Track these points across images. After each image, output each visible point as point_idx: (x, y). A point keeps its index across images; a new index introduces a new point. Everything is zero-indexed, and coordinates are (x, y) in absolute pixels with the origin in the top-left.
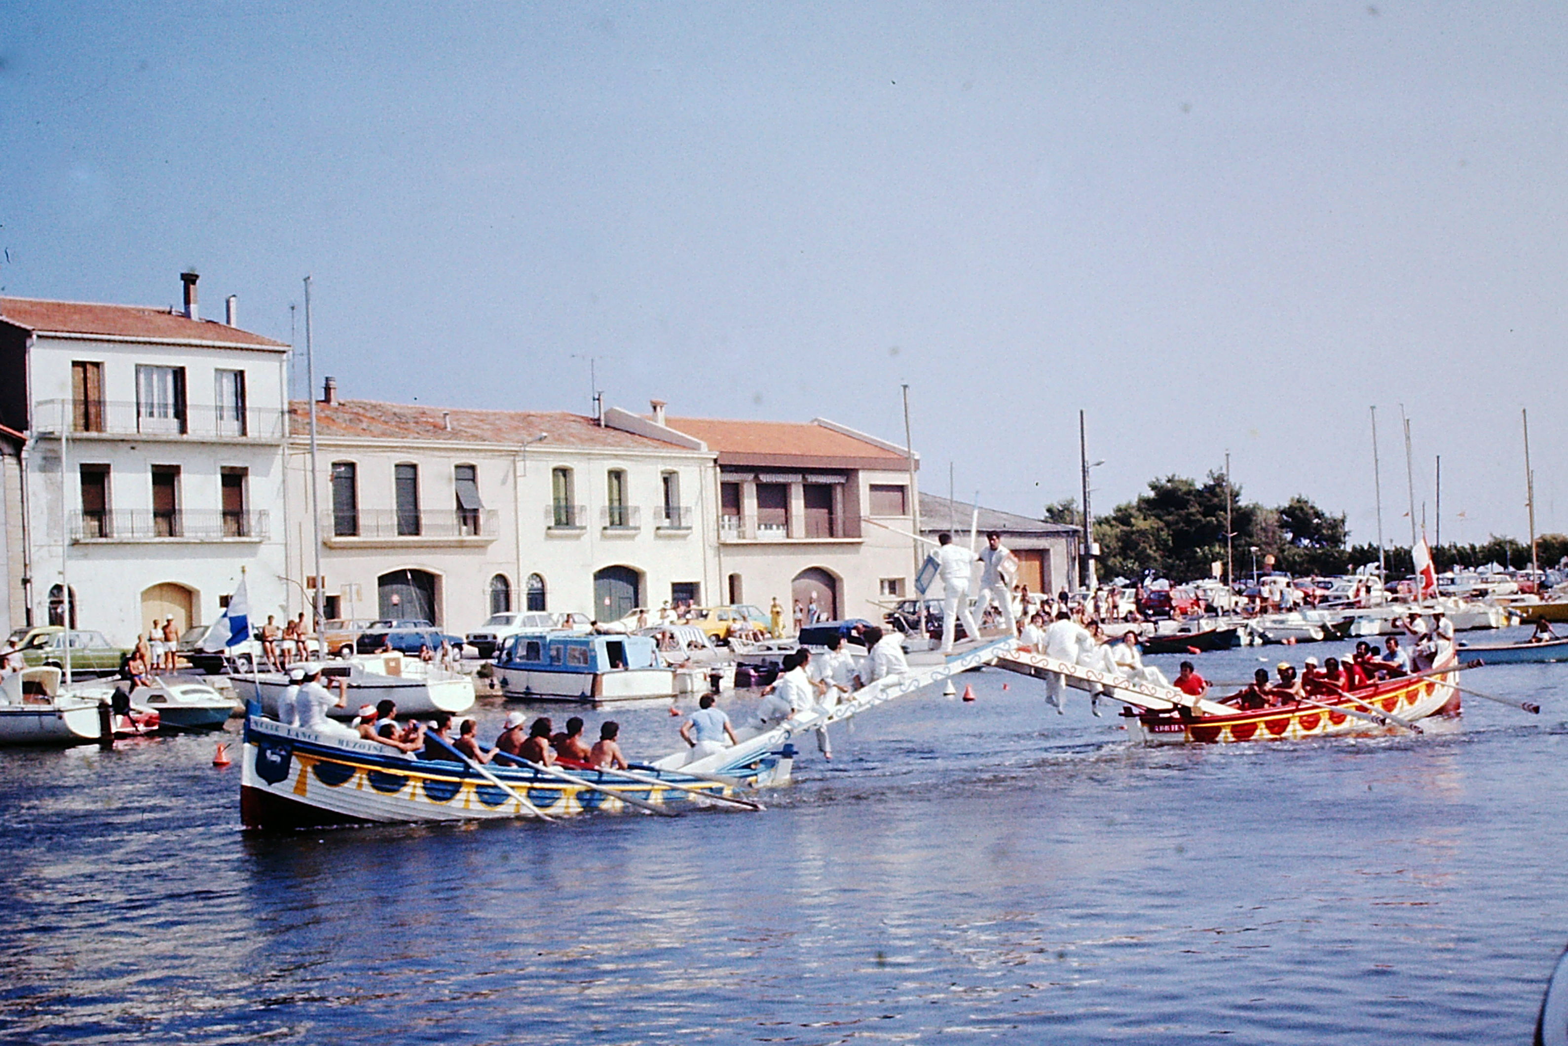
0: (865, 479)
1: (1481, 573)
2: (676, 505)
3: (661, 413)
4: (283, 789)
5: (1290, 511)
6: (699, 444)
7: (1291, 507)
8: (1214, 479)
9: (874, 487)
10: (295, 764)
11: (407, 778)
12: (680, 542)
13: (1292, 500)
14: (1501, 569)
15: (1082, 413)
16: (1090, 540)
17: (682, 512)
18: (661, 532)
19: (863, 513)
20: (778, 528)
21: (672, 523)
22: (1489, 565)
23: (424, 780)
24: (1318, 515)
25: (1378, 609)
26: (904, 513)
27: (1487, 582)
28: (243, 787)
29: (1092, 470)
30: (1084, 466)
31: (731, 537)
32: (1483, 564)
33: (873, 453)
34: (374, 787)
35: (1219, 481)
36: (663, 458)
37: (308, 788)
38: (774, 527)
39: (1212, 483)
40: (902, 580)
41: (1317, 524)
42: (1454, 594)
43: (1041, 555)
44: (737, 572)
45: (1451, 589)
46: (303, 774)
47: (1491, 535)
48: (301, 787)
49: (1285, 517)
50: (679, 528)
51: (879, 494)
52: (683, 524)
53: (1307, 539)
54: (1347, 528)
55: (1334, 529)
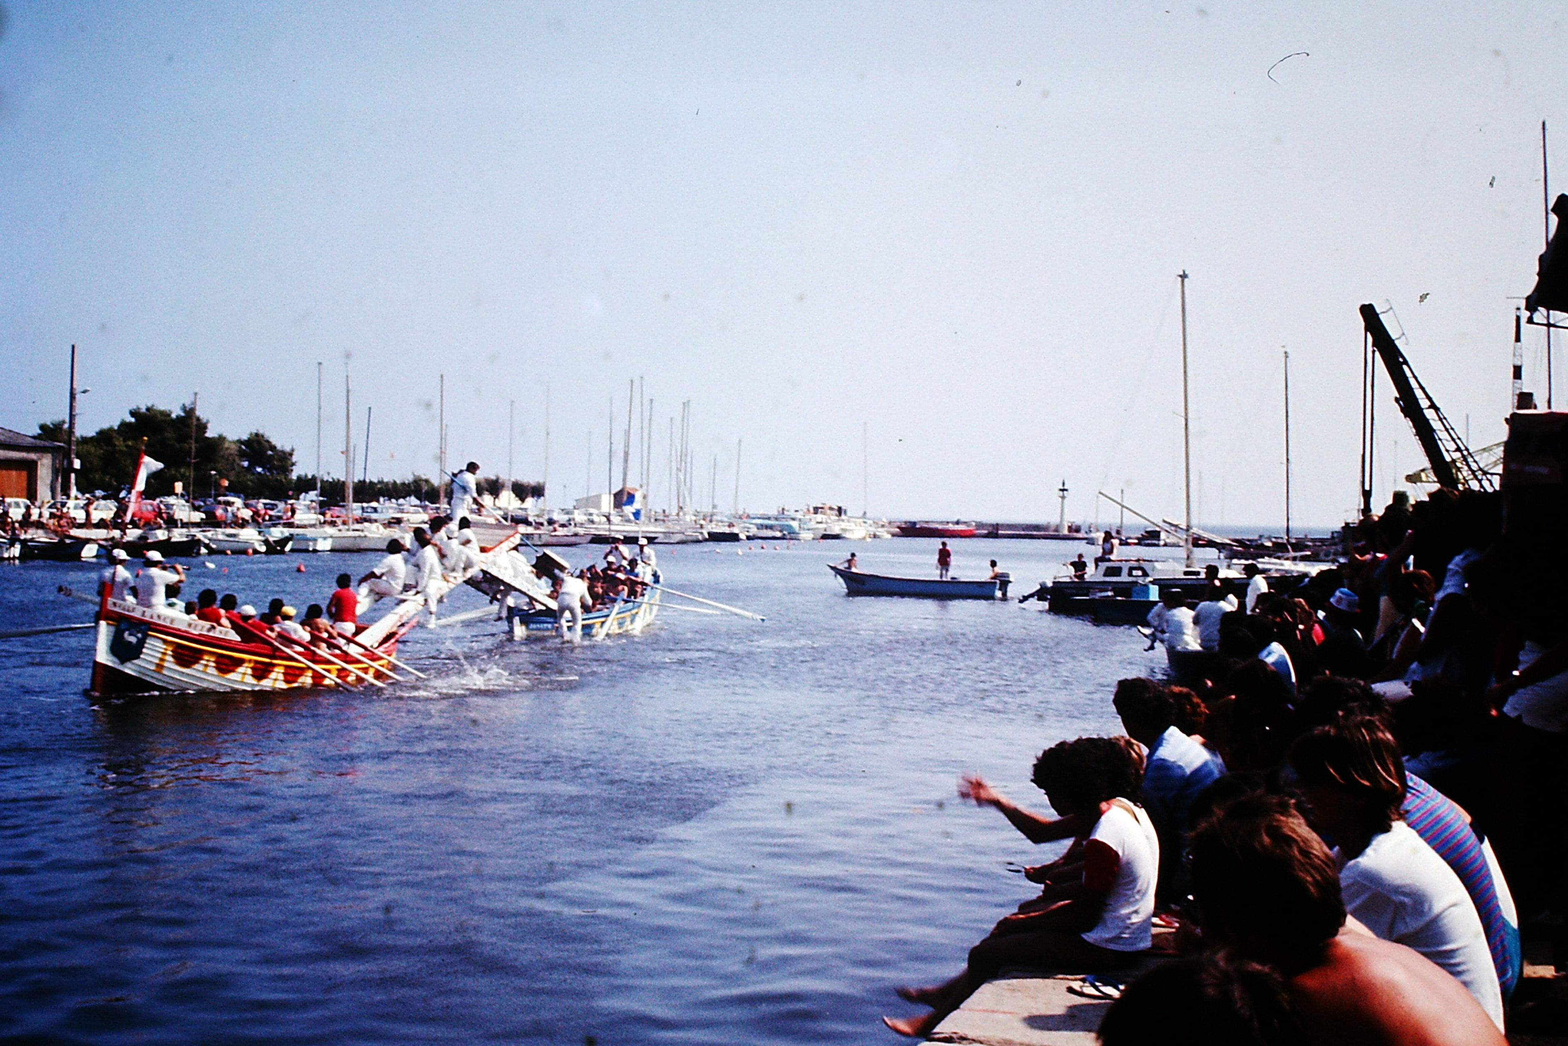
1: (401, 505)
5: (248, 443)
7: (249, 439)
8: (187, 410)
13: (251, 434)
14: (418, 502)
15: (73, 347)
16: (73, 456)
22: (408, 499)
24: (273, 448)
25: (313, 529)
27: (403, 512)
29: (79, 396)
30: (72, 393)
32: (404, 498)
35: (190, 412)
39: (185, 413)
41: (271, 455)
42: (376, 521)
43: (31, 467)
45: (374, 516)
49: (243, 447)
53: (260, 466)
54: (294, 459)
55: (284, 460)
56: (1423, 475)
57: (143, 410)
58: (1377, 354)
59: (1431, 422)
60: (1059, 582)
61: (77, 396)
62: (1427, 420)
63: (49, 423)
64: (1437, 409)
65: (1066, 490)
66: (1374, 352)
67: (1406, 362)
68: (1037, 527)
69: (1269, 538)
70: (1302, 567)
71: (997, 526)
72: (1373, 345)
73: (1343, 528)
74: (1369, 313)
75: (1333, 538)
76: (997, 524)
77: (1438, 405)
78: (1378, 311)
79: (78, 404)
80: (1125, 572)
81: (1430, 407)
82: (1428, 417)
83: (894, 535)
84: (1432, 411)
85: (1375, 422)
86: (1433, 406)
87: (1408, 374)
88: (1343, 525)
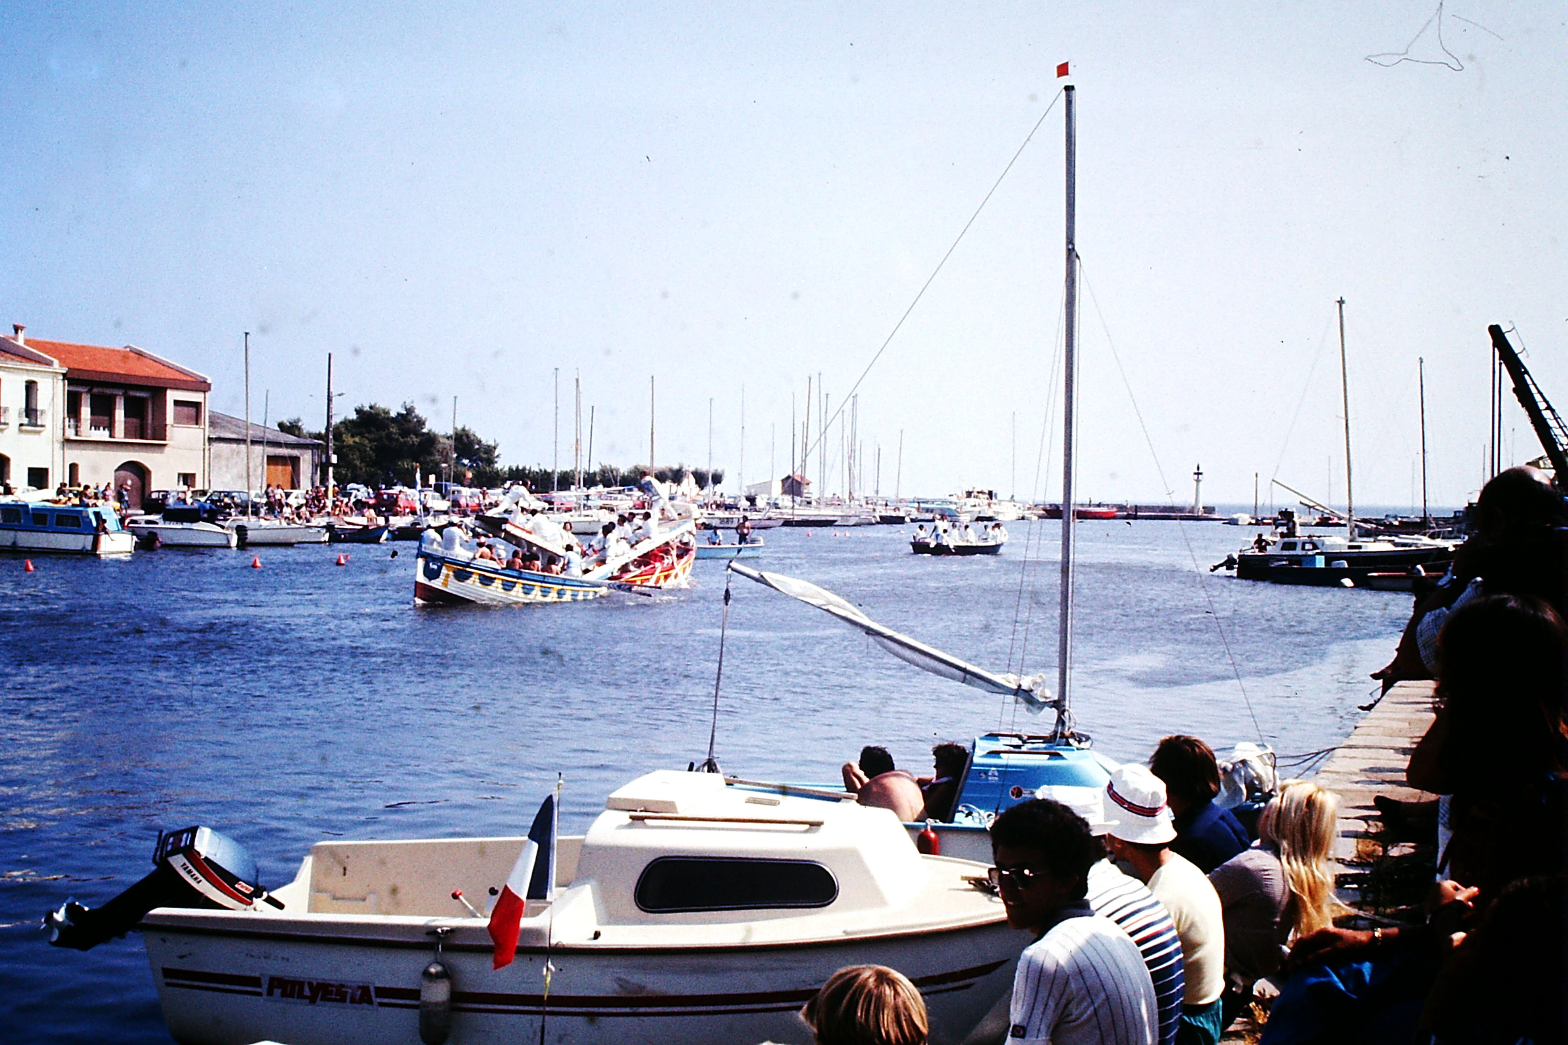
0: (172, 396)
2: (34, 407)
3: (21, 336)
4: (437, 584)
5: (456, 438)
6: (52, 362)
7: (456, 434)
8: (406, 409)
9: (177, 403)
10: (444, 571)
11: (495, 579)
12: (36, 436)
13: (458, 430)
15: (330, 355)
16: (331, 452)
17: (39, 413)
18: (24, 428)
19: (168, 422)
20: (104, 429)
21: (30, 421)
23: (503, 580)
24: (479, 442)
26: (197, 424)
28: (416, 582)
29: (335, 400)
30: (329, 396)
31: (71, 434)
33: (178, 376)
34: (481, 583)
35: (410, 411)
36: (27, 370)
37: (449, 583)
38: (101, 428)
39: (405, 412)
40: (194, 475)
41: (476, 449)
43: (294, 461)
44: (76, 462)
46: (447, 576)
47: (600, 464)
48: (445, 584)
49: (452, 441)
50: (36, 425)
51: (179, 408)
52: (39, 423)
53: (466, 459)
54: (496, 453)
55: (488, 454)
56: (1541, 462)
57: (367, 408)
58: (1503, 366)
59: (1548, 421)
60: (1244, 555)
61: (334, 399)
62: (1545, 419)
63: (285, 421)
64: (1553, 411)
65: (1201, 474)
66: (1500, 364)
67: (1526, 372)
68: (1172, 509)
69: (1395, 517)
70: (1440, 543)
71: (1137, 508)
72: (1500, 359)
73: (1466, 508)
74: (1496, 332)
75: (1455, 516)
76: (1136, 506)
77: (1554, 407)
78: (1504, 331)
79: (334, 404)
80: (1299, 547)
81: (1546, 409)
82: (1546, 416)
83: (1040, 517)
84: (1549, 412)
85: (1502, 417)
86: (1549, 408)
87: (1529, 382)
88: (1467, 505)
